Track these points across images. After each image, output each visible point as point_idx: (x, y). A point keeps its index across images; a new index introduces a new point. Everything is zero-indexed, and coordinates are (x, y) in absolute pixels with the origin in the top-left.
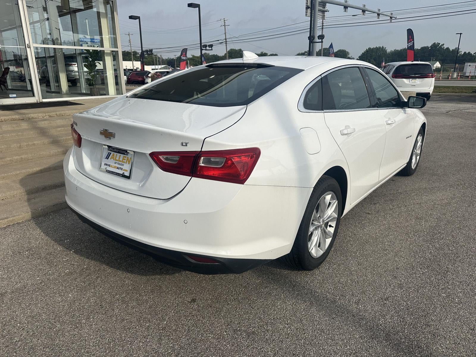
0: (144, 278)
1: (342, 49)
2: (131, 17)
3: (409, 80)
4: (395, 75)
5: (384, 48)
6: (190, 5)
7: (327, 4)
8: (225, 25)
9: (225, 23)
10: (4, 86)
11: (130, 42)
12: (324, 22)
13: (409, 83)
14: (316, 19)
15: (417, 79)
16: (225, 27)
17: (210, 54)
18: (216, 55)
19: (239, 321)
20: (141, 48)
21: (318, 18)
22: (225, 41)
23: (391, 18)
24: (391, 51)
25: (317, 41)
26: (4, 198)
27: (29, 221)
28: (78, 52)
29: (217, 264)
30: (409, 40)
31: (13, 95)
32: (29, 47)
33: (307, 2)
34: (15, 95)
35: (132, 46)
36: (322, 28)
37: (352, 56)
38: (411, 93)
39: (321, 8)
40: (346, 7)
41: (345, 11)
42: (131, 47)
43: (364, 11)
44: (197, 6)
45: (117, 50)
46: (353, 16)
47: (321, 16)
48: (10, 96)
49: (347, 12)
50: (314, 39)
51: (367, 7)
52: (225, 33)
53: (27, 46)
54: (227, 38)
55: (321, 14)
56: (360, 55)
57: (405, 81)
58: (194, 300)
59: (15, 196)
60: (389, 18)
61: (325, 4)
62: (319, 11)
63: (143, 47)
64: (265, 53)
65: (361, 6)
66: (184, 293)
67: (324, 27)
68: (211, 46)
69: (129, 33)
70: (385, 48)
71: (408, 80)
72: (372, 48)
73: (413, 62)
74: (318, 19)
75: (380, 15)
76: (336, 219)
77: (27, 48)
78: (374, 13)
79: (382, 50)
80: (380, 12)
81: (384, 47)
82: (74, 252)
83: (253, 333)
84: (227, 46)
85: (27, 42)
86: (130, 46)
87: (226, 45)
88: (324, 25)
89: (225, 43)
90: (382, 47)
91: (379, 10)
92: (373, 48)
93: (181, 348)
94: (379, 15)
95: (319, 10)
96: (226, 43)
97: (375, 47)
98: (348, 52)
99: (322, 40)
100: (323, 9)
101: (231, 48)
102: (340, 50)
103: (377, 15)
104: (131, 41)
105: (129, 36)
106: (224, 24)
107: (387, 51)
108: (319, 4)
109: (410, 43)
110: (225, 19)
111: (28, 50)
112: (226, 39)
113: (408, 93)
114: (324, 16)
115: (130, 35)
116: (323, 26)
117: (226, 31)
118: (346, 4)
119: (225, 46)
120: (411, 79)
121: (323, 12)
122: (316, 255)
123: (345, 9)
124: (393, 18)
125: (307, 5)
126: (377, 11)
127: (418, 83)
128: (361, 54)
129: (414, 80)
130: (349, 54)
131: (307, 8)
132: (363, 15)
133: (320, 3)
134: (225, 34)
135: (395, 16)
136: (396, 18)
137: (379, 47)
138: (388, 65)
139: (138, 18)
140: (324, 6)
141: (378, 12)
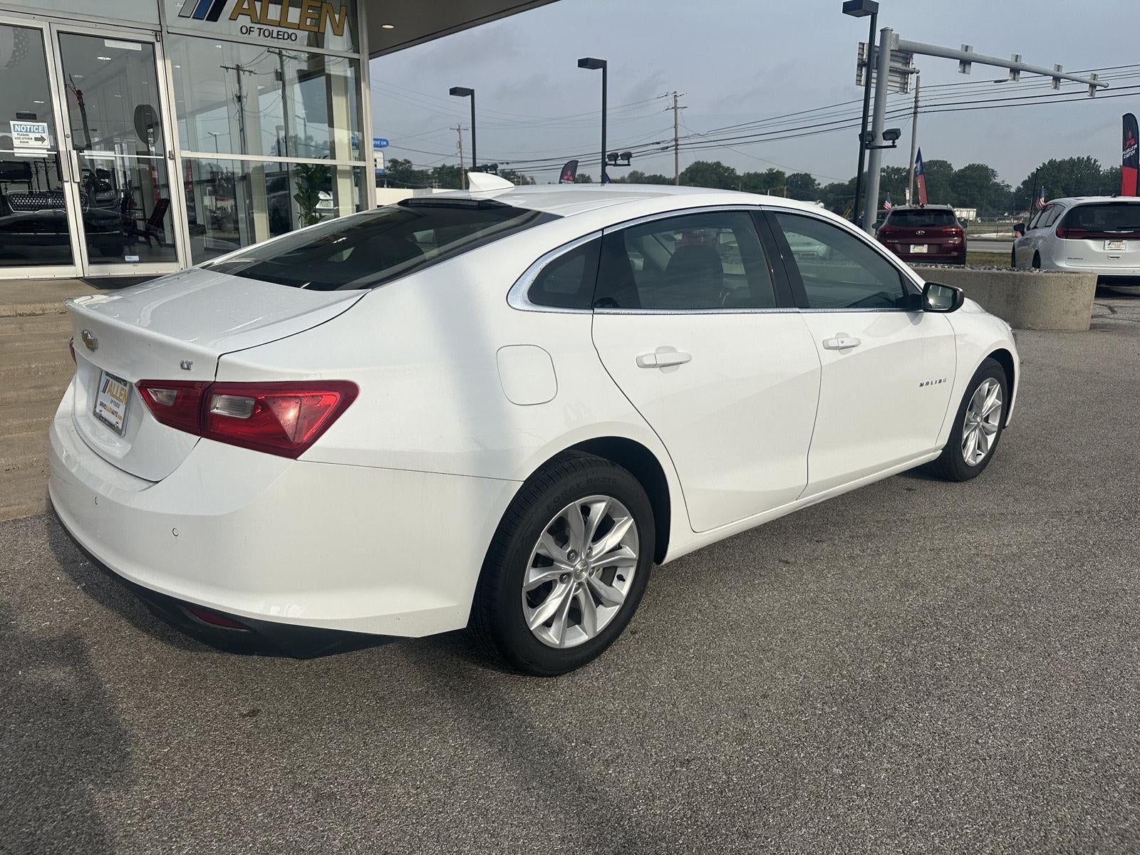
0: (186, 654)
1: (977, 162)
2: (454, 91)
3: (1103, 242)
4: (1066, 229)
5: (1093, 161)
6: (584, 63)
7: (915, 56)
8: (675, 108)
9: (676, 101)
10: (157, 238)
11: (460, 146)
12: (919, 99)
13: (1102, 251)
14: (884, 91)
15: (1124, 241)
16: (676, 111)
17: (646, 175)
18: (661, 176)
19: (317, 768)
20: (472, 160)
21: (889, 88)
22: (674, 143)
23: (1093, 86)
24: (1112, 168)
25: (884, 145)
26: (11, 468)
27: (39, 517)
28: (292, 168)
29: (244, 633)
30: (1128, 143)
31: (133, 257)
32: (173, 158)
33: (861, 52)
34: (136, 258)
35: (464, 155)
36: (915, 113)
37: (1003, 182)
38: (1081, 275)
39: (899, 65)
40: (965, 63)
41: (964, 72)
42: (462, 157)
43: (1015, 71)
44: (601, 64)
45: (364, 165)
46: (996, 82)
47: (898, 85)
48: (127, 258)
49: (969, 73)
50: (873, 140)
51: (1024, 62)
52: (676, 124)
53: (168, 156)
54: (679, 136)
55: (899, 79)
56: (1027, 179)
57: (1092, 244)
58: (254, 713)
59: (35, 464)
60: (1086, 87)
61: (908, 56)
62: (890, 71)
63: (477, 157)
64: (777, 171)
65: (1009, 59)
66: (244, 696)
67: (919, 109)
68: (627, 156)
69: (459, 126)
70: (1095, 161)
71: (1101, 243)
72: (1058, 160)
73: (1115, 197)
74: (888, 92)
75: (1062, 80)
76: (635, 564)
77: (168, 159)
78: (1046, 75)
79: (1086, 166)
80: (1063, 72)
81: (1093, 157)
82: (84, 588)
83: (332, 796)
84: (679, 155)
85: (169, 148)
86: (459, 155)
87: (676, 154)
88: (920, 104)
89: (674, 147)
90: (1085, 159)
91: (1059, 68)
92: (1062, 162)
93: (164, 805)
94: (1057, 79)
95: (892, 70)
96: (676, 149)
97: (1067, 158)
98: (993, 171)
99: (894, 143)
100: (904, 68)
101: (697, 161)
102: (973, 165)
103: (1051, 81)
104: (462, 144)
105: (460, 133)
106: (673, 106)
107: (1101, 169)
108: (891, 55)
109: (1128, 150)
110: (678, 94)
111: (170, 163)
112: (676, 140)
113: (1074, 275)
114: (907, 83)
115: (461, 131)
116: (916, 107)
117: (678, 122)
118: (966, 55)
119: (674, 155)
120: (1107, 242)
121: (905, 74)
122: (558, 642)
123: (964, 66)
124: (1098, 88)
125: (862, 59)
126: (1052, 69)
127: (1128, 251)
128: (1029, 177)
129: (1115, 244)
130: (995, 176)
131: (860, 66)
132: (1014, 79)
133: (894, 53)
134: (676, 127)
135: (1104, 83)
136: (1106, 88)
137: (1078, 158)
138: (1054, 204)
139: (470, 92)
140: (907, 61)
141: (1056, 73)
